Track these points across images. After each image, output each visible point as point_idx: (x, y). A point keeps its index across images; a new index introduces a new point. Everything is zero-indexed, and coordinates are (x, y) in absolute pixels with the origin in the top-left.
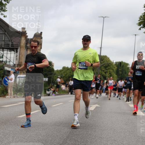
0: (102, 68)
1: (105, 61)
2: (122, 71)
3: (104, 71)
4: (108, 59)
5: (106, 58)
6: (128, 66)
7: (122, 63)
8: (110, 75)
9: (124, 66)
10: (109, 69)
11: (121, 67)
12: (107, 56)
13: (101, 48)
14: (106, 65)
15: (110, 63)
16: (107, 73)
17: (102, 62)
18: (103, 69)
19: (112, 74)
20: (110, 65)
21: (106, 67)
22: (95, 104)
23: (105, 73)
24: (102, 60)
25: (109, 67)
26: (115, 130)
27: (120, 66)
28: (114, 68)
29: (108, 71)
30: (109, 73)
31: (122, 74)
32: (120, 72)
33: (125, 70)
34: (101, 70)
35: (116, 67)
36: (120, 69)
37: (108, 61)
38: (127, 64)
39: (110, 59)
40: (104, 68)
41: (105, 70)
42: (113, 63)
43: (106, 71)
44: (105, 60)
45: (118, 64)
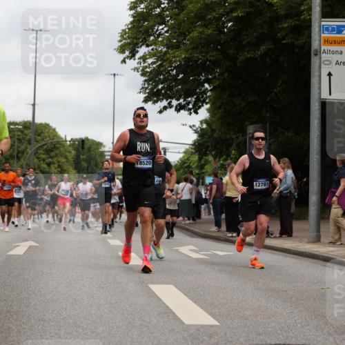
0: (41, 154)
1: (46, 138)
2: (88, 161)
3: (44, 160)
4: (51, 131)
5: (47, 130)
6: (102, 149)
7: (86, 141)
8: (59, 169)
9: (92, 149)
10: (56, 155)
11: (85, 151)
12: (51, 125)
13: (34, 105)
14: (50, 147)
15: (58, 142)
16: (52, 166)
17: (39, 138)
18: (44, 156)
19: (65, 168)
20: (58, 145)
21: (48, 151)
22: (26, 240)
23: (49, 165)
24: (39, 135)
25: (57, 152)
26: (75, 300)
27: (83, 148)
28: (68, 154)
29: (55, 160)
30: (56, 165)
31: (88, 167)
32: (83, 162)
33: (95, 157)
34: (38, 158)
35: (73, 152)
36: (83, 155)
37: (54, 136)
38: (100, 144)
39: (57, 133)
40: (44, 154)
41: (48, 158)
42: (66, 141)
43: (50, 159)
44: (46, 134)
45: (77, 143)
